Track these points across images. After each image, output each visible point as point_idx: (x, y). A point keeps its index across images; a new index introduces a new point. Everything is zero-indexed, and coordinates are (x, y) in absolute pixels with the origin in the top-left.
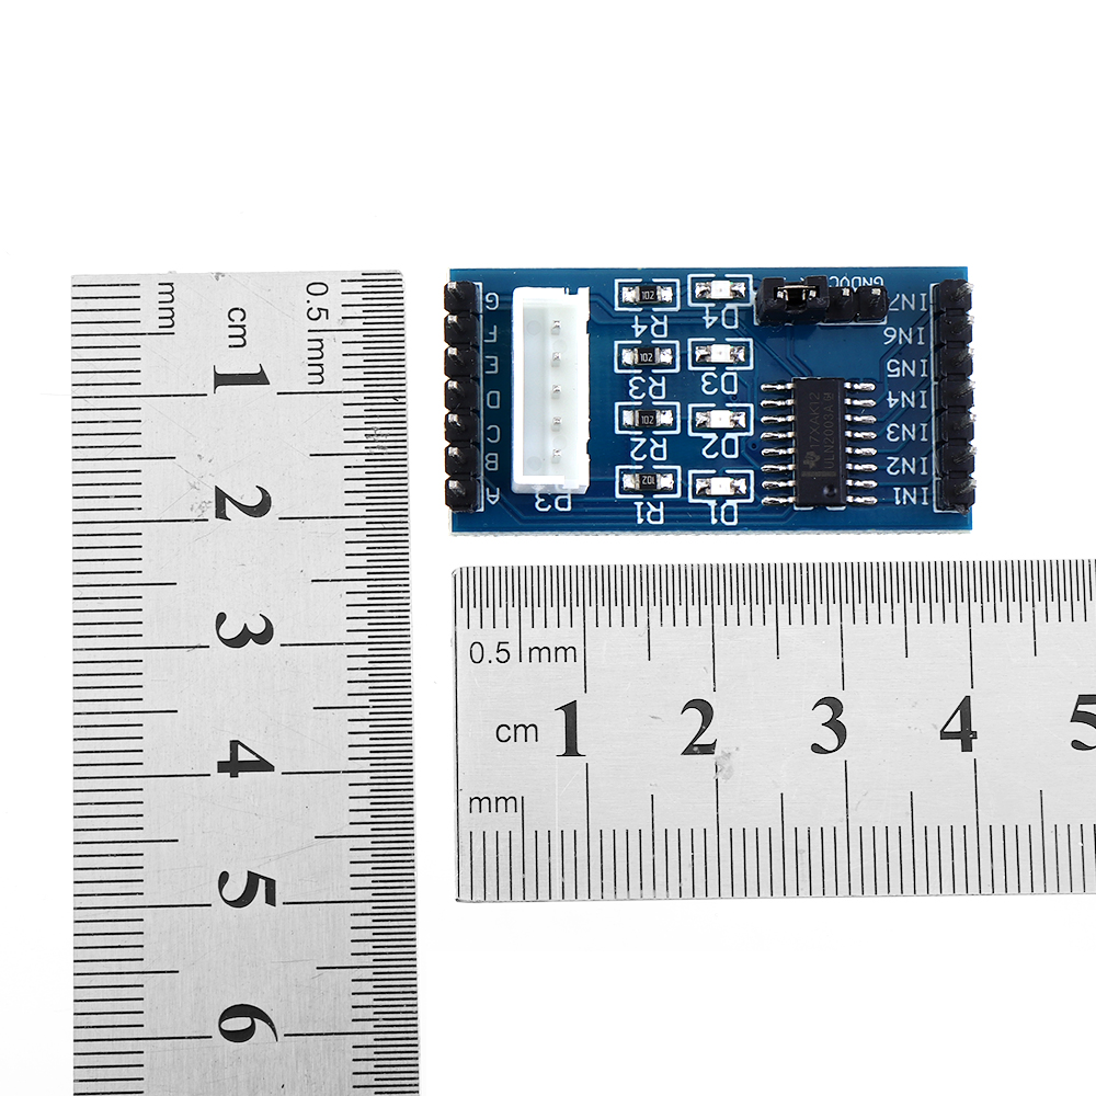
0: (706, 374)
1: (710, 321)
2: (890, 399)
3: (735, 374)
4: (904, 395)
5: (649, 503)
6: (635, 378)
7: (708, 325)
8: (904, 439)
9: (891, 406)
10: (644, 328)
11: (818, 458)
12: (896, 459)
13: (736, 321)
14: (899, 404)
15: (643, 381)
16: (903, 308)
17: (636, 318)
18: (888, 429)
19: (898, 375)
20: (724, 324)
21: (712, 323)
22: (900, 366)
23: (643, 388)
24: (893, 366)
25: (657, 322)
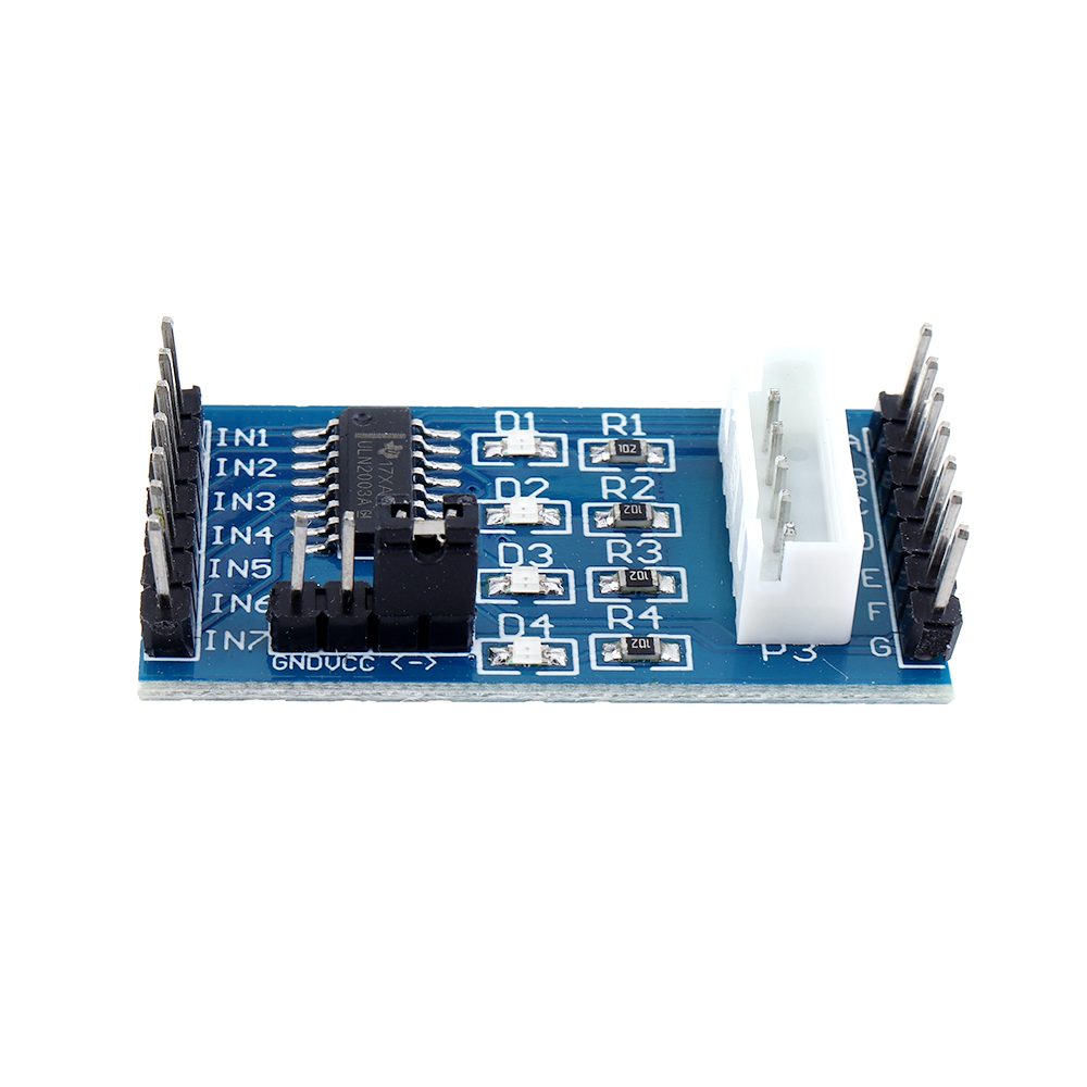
0: (546, 565)
1: (542, 623)
2: (268, 536)
3: (502, 563)
4: (248, 540)
5: (625, 434)
6: (653, 561)
7: (545, 618)
8: (250, 495)
9: (267, 529)
10: (644, 616)
11: (382, 451)
12: (262, 474)
13: (501, 622)
14: (254, 530)
15: (640, 559)
16: (243, 634)
17: (656, 626)
18: (273, 505)
19: (255, 561)
20: (521, 619)
21: (540, 619)
22: (250, 571)
23: (643, 551)
24: (263, 571)
25: (624, 622)
